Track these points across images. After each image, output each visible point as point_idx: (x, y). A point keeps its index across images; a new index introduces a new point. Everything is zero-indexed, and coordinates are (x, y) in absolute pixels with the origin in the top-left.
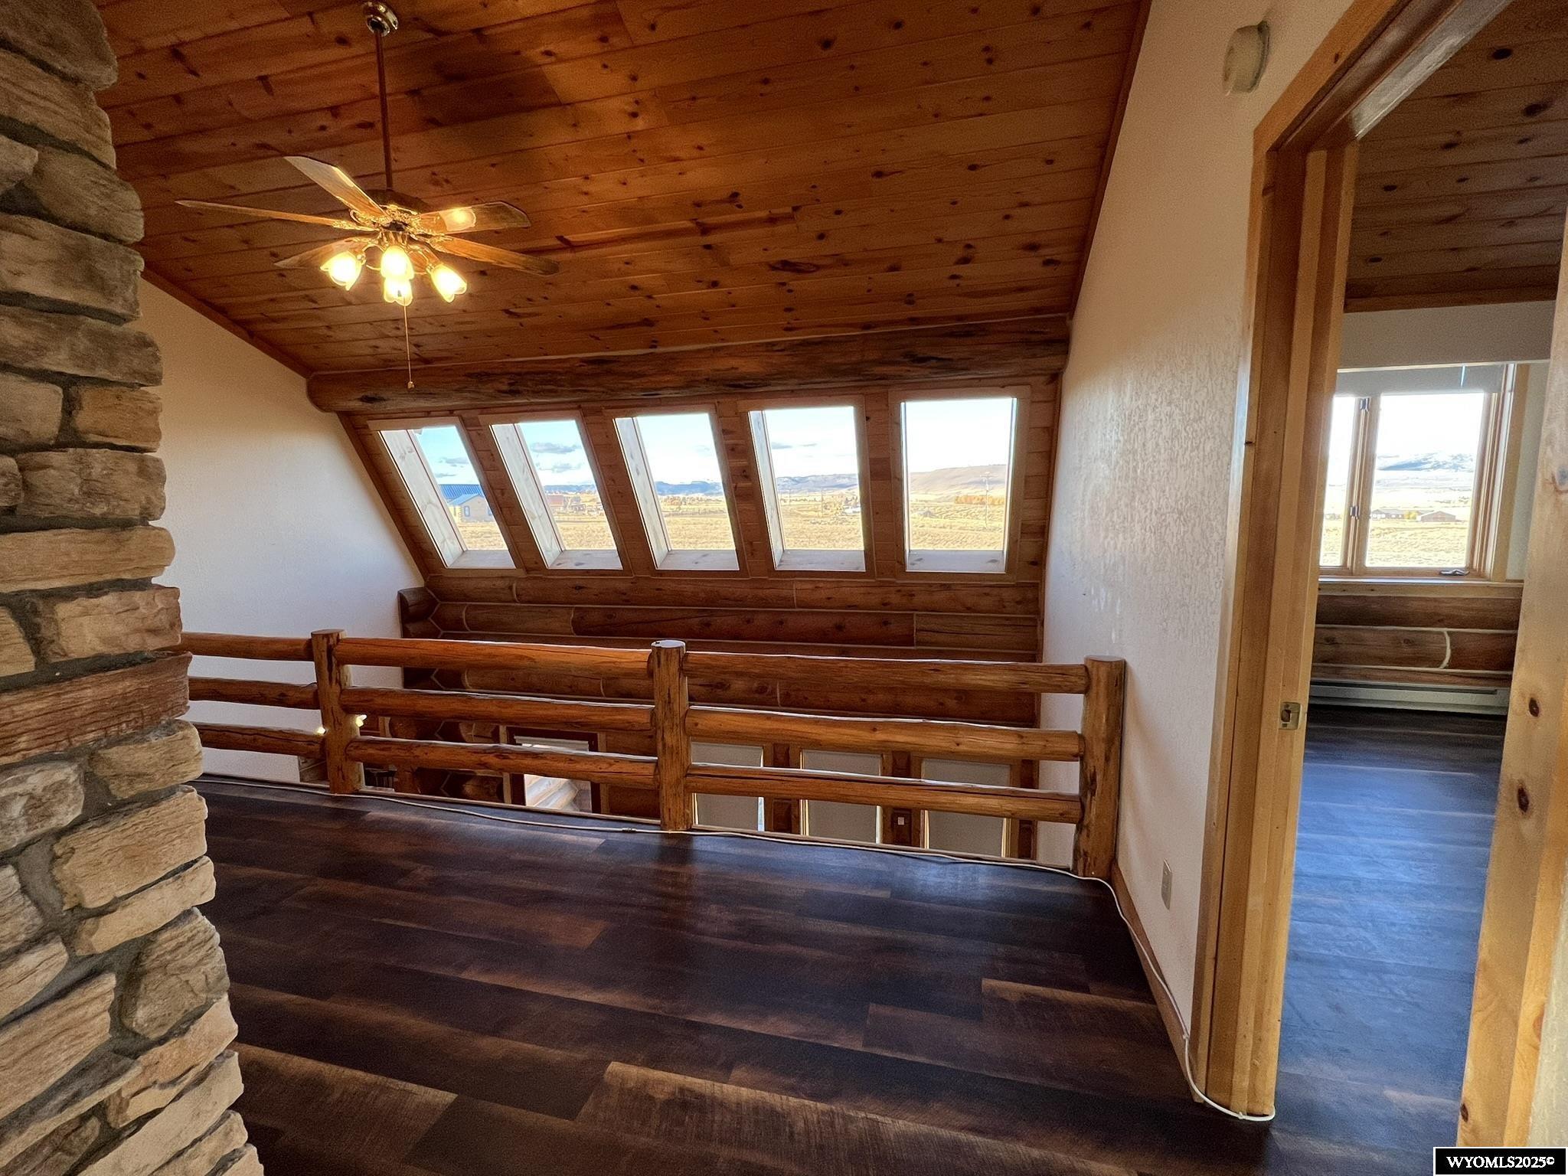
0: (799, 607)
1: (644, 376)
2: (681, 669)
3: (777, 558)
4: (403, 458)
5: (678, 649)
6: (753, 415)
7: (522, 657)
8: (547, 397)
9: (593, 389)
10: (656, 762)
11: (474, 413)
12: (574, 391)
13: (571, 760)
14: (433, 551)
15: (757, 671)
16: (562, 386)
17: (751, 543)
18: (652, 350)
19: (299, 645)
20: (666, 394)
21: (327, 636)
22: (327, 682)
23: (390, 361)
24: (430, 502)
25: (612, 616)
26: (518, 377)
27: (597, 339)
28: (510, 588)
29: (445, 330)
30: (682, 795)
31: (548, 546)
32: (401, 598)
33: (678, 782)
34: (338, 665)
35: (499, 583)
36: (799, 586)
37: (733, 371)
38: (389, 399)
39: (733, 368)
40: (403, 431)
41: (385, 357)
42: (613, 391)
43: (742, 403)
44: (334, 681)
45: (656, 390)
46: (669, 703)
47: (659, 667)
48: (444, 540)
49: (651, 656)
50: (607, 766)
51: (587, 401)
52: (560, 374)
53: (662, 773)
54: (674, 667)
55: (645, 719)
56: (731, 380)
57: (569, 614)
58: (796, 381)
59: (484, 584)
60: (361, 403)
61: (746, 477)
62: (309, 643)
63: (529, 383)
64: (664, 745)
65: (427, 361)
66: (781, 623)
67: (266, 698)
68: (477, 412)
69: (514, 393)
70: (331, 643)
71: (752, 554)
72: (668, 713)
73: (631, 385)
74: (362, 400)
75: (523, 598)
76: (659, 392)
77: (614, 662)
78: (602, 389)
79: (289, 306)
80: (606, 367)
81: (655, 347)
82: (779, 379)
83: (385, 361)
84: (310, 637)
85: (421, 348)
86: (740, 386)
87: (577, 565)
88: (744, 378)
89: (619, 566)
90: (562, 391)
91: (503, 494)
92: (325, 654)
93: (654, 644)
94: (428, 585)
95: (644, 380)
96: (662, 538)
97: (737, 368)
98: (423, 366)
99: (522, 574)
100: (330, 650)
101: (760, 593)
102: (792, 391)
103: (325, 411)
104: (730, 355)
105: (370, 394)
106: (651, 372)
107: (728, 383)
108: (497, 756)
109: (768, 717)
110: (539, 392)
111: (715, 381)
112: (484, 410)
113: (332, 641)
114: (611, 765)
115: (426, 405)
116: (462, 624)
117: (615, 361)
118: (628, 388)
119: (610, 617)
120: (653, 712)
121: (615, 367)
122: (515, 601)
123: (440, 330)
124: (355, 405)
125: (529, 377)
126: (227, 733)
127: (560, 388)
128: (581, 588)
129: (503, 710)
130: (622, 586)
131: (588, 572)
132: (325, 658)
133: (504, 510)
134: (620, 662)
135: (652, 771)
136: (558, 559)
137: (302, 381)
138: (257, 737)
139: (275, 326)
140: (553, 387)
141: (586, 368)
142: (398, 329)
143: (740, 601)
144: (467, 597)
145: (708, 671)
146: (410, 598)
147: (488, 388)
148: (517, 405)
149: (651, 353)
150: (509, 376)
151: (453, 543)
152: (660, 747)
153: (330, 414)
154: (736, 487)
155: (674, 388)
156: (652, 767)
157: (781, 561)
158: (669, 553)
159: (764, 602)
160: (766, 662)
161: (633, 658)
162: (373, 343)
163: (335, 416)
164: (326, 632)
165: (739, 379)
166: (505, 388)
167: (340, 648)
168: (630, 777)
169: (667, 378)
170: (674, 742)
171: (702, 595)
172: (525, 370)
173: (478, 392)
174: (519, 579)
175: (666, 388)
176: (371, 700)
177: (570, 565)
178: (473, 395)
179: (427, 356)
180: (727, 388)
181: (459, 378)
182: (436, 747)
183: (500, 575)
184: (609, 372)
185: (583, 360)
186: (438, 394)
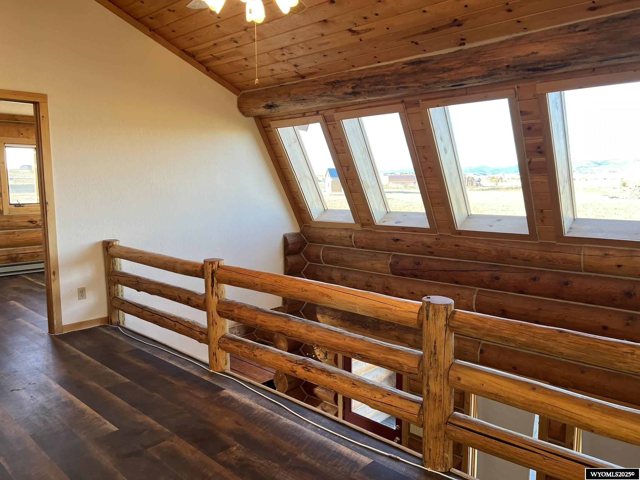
0: (586, 271)
1: (452, 69)
2: (447, 325)
3: (566, 224)
4: (290, 146)
5: (446, 306)
6: (552, 97)
7: (323, 294)
8: (379, 95)
9: (411, 85)
10: (422, 404)
11: (331, 112)
12: (397, 89)
13: (353, 384)
14: (305, 209)
15: (523, 340)
16: (389, 85)
17: (542, 211)
18: (460, 48)
19: (197, 267)
20: (470, 83)
21: (212, 262)
22: (210, 294)
23: (281, 79)
24: (305, 176)
25: (419, 263)
26: (359, 82)
27: (417, 43)
28: (351, 237)
29: (312, 51)
30: (442, 440)
31: (377, 208)
32: (285, 239)
33: (439, 427)
34: (217, 284)
35: (344, 233)
36: (587, 252)
37: (534, 55)
38: (280, 106)
39: (533, 53)
40: (291, 128)
41: (279, 76)
42: (427, 85)
43: (540, 86)
44: (214, 294)
45: (462, 80)
46: (435, 354)
47: (427, 319)
48: (313, 202)
49: (421, 308)
50: (380, 396)
51: (407, 96)
52: (388, 75)
53: (426, 414)
54: (441, 322)
55: (414, 364)
56: (530, 64)
57: (388, 258)
58: (599, 58)
59: (334, 233)
60: (265, 110)
61: (540, 152)
62: (203, 267)
63: (366, 85)
64: (428, 391)
65: (303, 77)
66: (566, 284)
67: (181, 299)
68: (333, 111)
69: (355, 94)
70: (214, 268)
71: (542, 221)
72: (433, 364)
73: (442, 78)
74: (265, 107)
75: (358, 244)
76: (464, 82)
77: (390, 309)
78: (418, 85)
79: (224, 47)
80: (422, 66)
81: (464, 44)
82: (580, 58)
83: (279, 79)
84: (203, 262)
85: (298, 68)
86: (539, 70)
87: (396, 223)
88: (544, 61)
89: (426, 225)
90: (389, 88)
91: (348, 170)
92: (210, 275)
93: (425, 298)
94: (302, 231)
95: (452, 73)
96: (463, 205)
97: (536, 53)
98: (301, 81)
99: (358, 227)
100: (213, 272)
101: (548, 255)
102: (594, 70)
103: (246, 116)
104: (531, 42)
105: (270, 103)
106: (458, 66)
107: (527, 67)
108: (303, 368)
109: (534, 388)
110: (372, 92)
111: (515, 67)
112: (337, 109)
113: (215, 266)
114: (384, 396)
115: (302, 108)
116: (320, 259)
117: (429, 61)
118: (438, 82)
119: (418, 264)
120: (421, 357)
121: (430, 65)
122: (353, 246)
123: (308, 52)
124: (262, 111)
125: (365, 81)
126: (164, 318)
127: (388, 87)
128: (397, 240)
129: (309, 333)
130: (427, 240)
131: (403, 228)
132: (210, 277)
133: (349, 181)
134: (395, 310)
135: (417, 412)
136: (384, 218)
137: (235, 97)
138: (177, 323)
139: (219, 62)
140: (382, 86)
141: (408, 69)
142: (283, 54)
143: (527, 261)
144: (324, 242)
145: (474, 331)
146: (290, 240)
147: (339, 93)
148: (359, 103)
149: (461, 50)
150: (353, 82)
151: (318, 204)
152: (425, 392)
153: (250, 118)
154: (530, 162)
155: (477, 78)
156: (417, 407)
157: (571, 228)
158: (469, 216)
159: (551, 264)
160: (535, 333)
161: (406, 308)
162: (271, 67)
163: (252, 120)
164: (212, 261)
165: (539, 63)
166: (350, 90)
167: (220, 272)
168: (398, 411)
169: (472, 69)
170: (438, 391)
171: (494, 253)
172: (363, 76)
173: (333, 96)
174: (357, 231)
175: (470, 78)
176: (233, 311)
177: (391, 223)
178: (330, 99)
179: (302, 73)
180: (527, 73)
181: (321, 87)
182: (268, 351)
183: (344, 227)
184: (424, 70)
185: (405, 63)
186: (308, 99)
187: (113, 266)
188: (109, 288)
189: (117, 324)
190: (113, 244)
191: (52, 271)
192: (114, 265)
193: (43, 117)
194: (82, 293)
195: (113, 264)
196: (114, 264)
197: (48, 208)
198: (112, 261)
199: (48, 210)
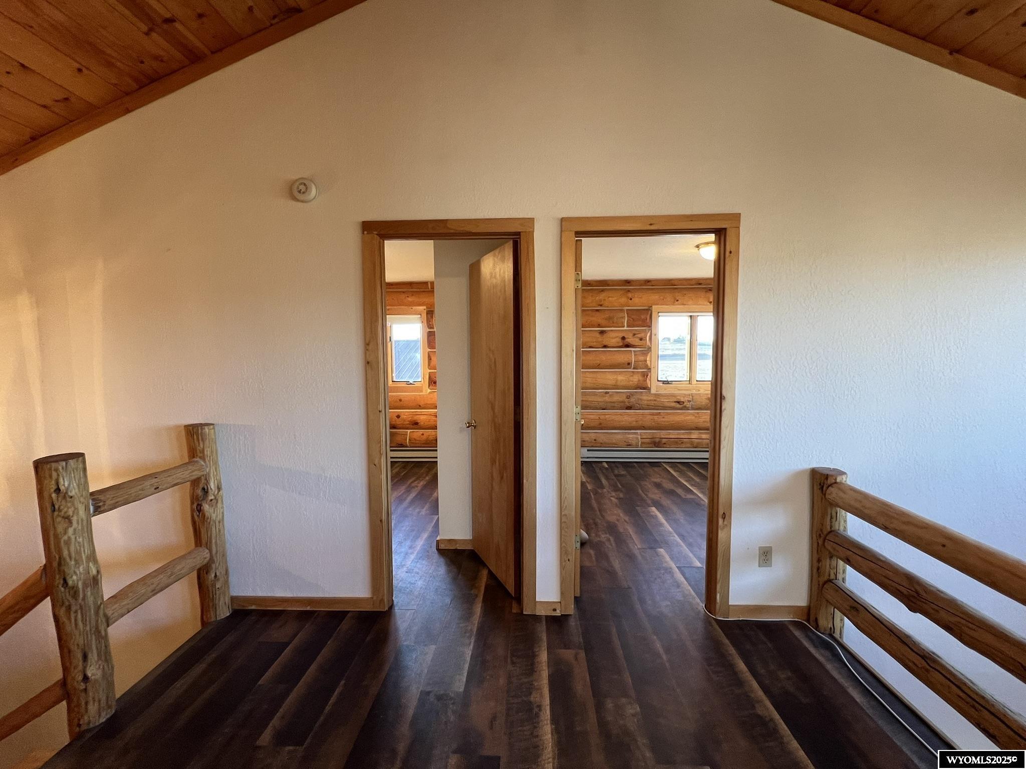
187: (831, 522)
188: (819, 561)
189: (828, 632)
190: (836, 479)
191: (721, 513)
192: (834, 520)
193: (731, 252)
194: (765, 556)
195: (831, 518)
196: (834, 518)
197: (725, 405)
198: (829, 513)
199: (725, 409)
